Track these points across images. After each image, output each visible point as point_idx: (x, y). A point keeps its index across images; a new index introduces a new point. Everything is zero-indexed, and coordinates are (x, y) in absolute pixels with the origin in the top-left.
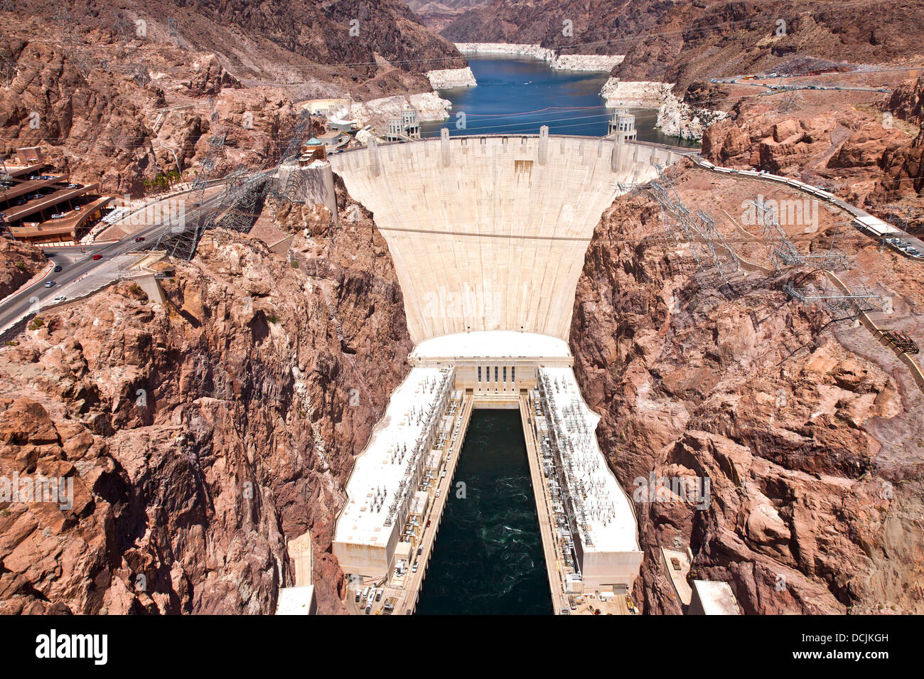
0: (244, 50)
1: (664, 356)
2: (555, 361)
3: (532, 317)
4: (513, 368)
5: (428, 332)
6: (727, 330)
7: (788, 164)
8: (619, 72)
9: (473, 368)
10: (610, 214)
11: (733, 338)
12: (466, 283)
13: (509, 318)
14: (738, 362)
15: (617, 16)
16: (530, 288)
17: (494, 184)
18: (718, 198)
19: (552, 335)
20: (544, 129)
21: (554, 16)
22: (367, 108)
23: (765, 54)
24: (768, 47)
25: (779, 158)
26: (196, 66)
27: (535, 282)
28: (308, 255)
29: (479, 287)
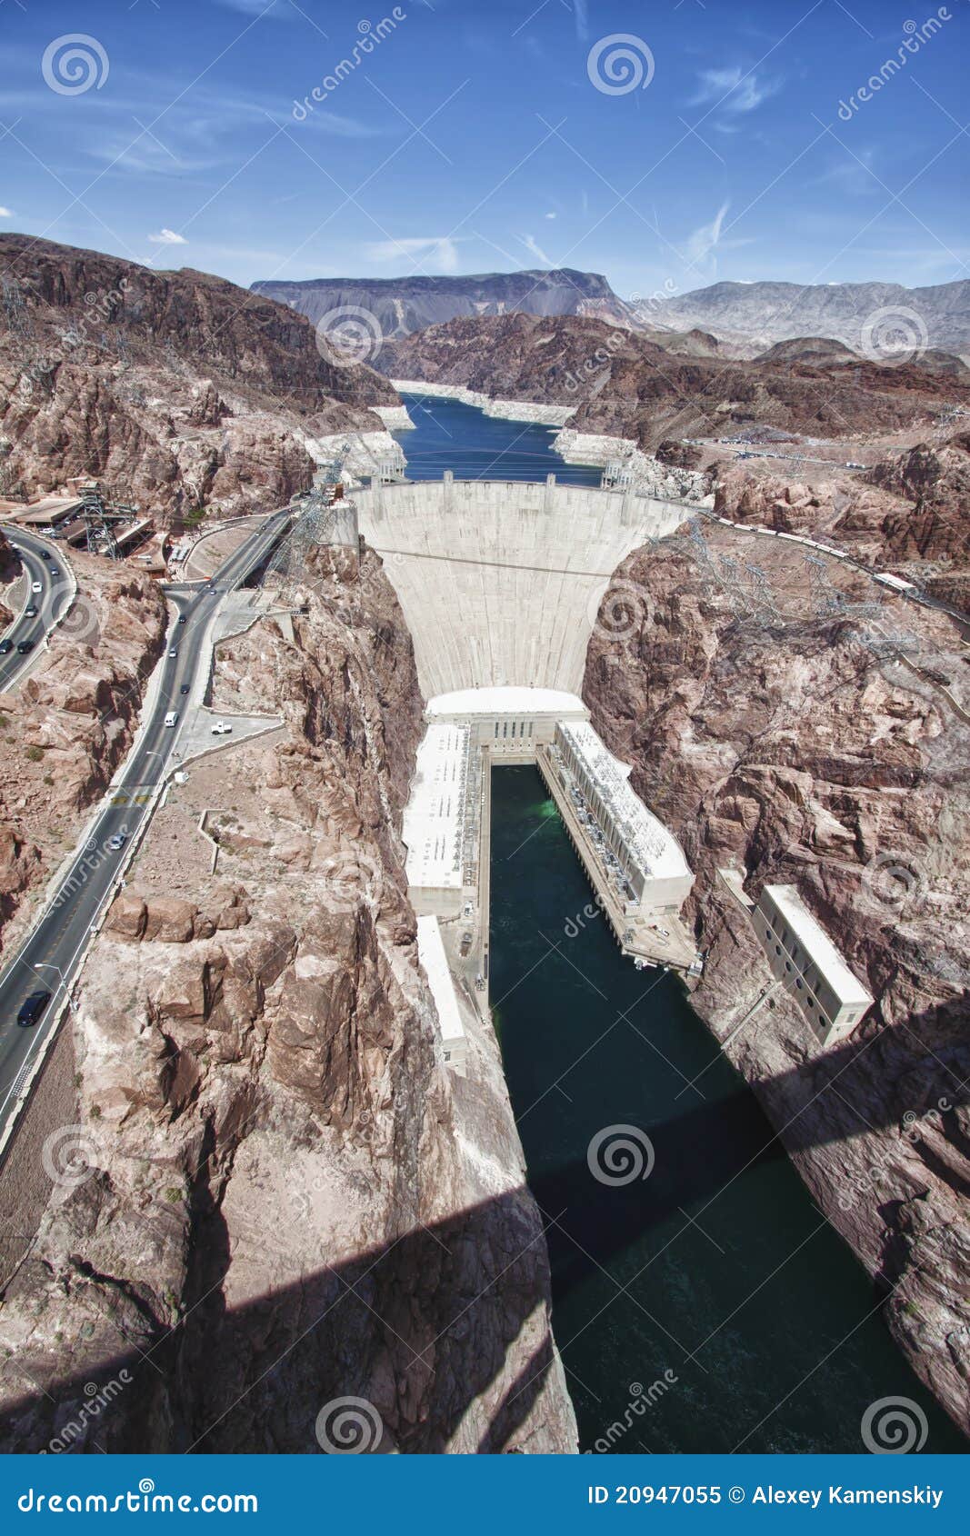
1: (706, 703)
2: (572, 715)
3: (541, 672)
4: (531, 723)
6: (775, 675)
7: (799, 525)
8: (573, 423)
9: (491, 724)
10: (630, 567)
11: (781, 681)
12: (472, 638)
13: (517, 673)
14: (787, 703)
15: (552, 365)
16: (538, 643)
17: (498, 533)
18: (741, 554)
19: (562, 690)
21: (479, 357)
22: (321, 446)
23: (725, 420)
24: (728, 412)
25: (792, 519)
26: (195, 393)
27: (543, 636)
28: (340, 602)
29: (485, 642)
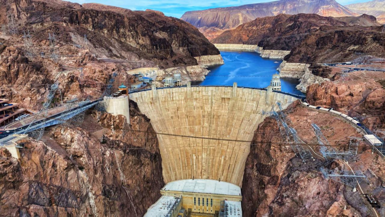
0: (115, 47)
1: (276, 200)
2: (232, 197)
3: (225, 174)
4: (212, 199)
5: (173, 178)
6: (302, 188)
7: (342, 106)
8: (287, 59)
9: (192, 198)
10: (261, 125)
11: (303, 193)
12: (194, 155)
13: (213, 173)
16: (225, 159)
17: (211, 108)
18: (309, 121)
19: (234, 184)
20: (235, 85)
22: (165, 72)
23: (351, 53)
24: (352, 50)
26: (80, 54)
27: (227, 156)
28: (111, 138)
29: (200, 157)
